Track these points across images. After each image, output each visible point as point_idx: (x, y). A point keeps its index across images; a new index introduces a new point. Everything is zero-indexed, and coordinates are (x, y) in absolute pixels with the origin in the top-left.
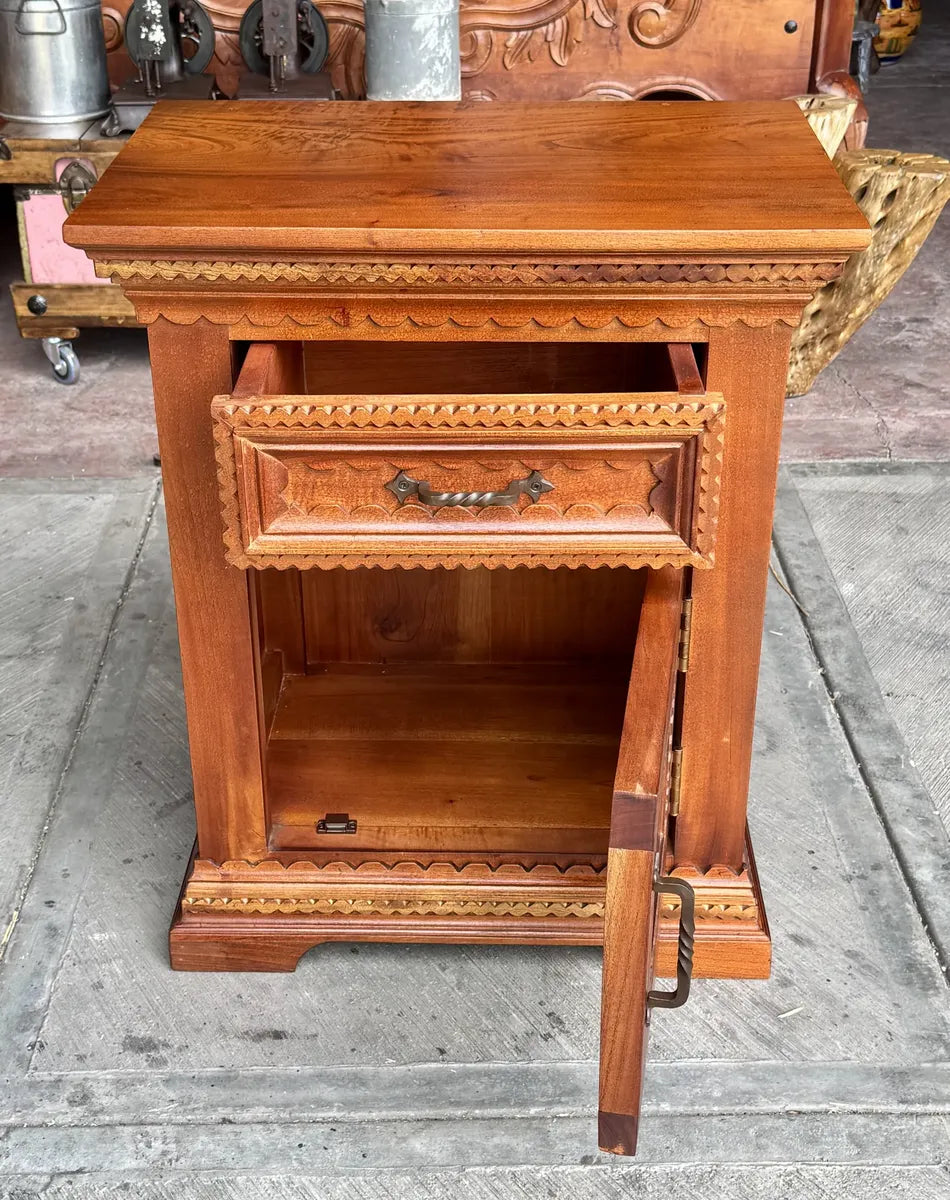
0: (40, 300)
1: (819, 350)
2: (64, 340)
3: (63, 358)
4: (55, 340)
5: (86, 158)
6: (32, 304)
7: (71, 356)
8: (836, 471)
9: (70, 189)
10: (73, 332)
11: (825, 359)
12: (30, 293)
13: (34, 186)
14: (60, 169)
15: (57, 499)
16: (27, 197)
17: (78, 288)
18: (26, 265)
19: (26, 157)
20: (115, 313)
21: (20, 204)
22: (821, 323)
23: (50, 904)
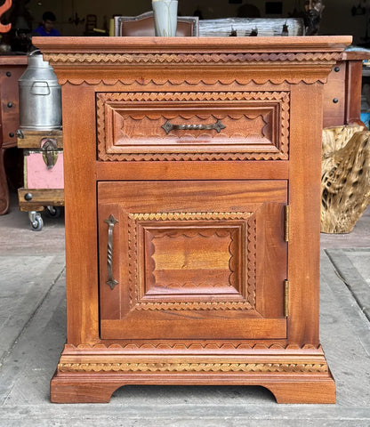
0: (30, 195)
1: (353, 212)
2: (37, 212)
3: (36, 220)
4: (34, 212)
5: (54, 139)
6: (26, 197)
7: (40, 219)
8: (362, 250)
9: (46, 151)
10: (42, 209)
11: (357, 216)
12: (26, 192)
13: (32, 149)
14: (43, 143)
15: (30, 258)
16: (29, 154)
17: (46, 190)
18: (25, 182)
19: (30, 137)
20: (60, 200)
21: (25, 157)
22: (354, 199)
23: (16, 361)
